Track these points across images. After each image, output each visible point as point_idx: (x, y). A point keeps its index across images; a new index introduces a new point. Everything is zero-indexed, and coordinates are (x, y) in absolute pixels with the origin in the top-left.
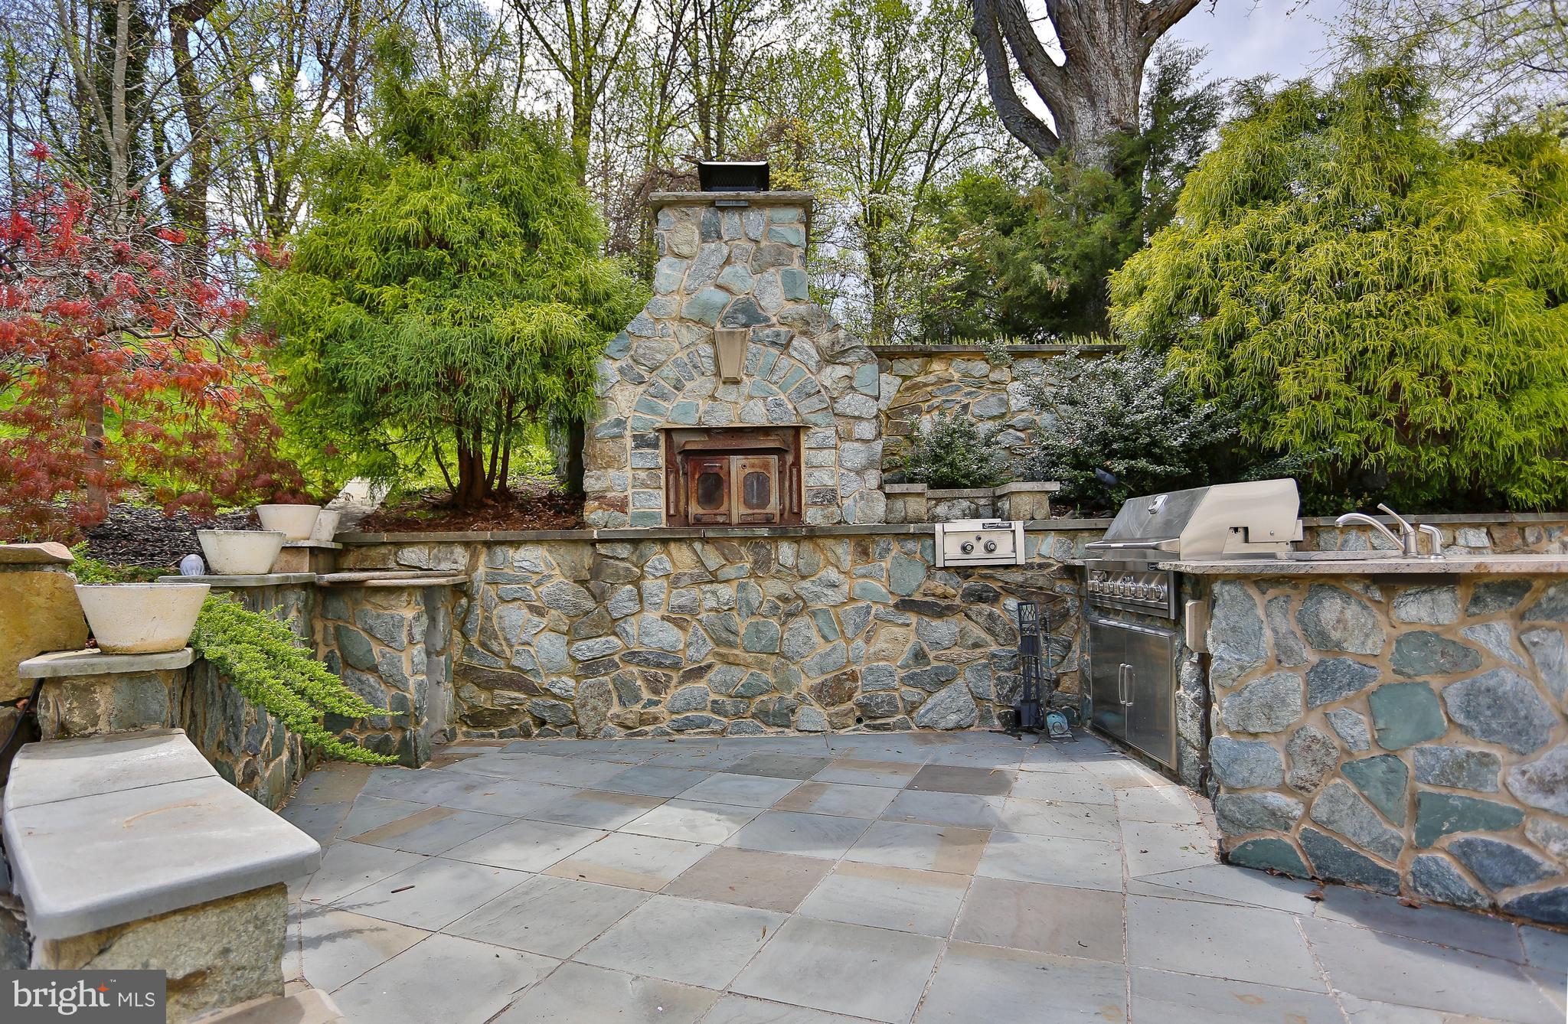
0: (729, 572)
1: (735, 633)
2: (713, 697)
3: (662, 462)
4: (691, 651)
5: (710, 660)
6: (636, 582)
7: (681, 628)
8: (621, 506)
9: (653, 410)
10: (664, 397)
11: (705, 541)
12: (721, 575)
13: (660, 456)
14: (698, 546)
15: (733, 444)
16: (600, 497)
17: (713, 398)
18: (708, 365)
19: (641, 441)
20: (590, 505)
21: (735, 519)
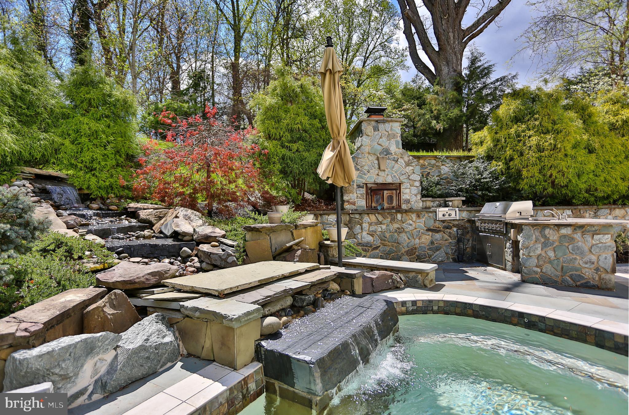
0: (385, 222)
1: (386, 237)
2: (380, 254)
3: (364, 192)
4: (375, 242)
5: (380, 244)
6: (361, 225)
7: (373, 236)
8: (354, 204)
9: (362, 178)
10: (365, 174)
11: (379, 213)
12: (383, 222)
13: (363, 191)
14: (377, 215)
15: (384, 187)
16: (348, 202)
17: (378, 175)
18: (377, 166)
19: (359, 186)
20: (346, 204)
21: (385, 208)
